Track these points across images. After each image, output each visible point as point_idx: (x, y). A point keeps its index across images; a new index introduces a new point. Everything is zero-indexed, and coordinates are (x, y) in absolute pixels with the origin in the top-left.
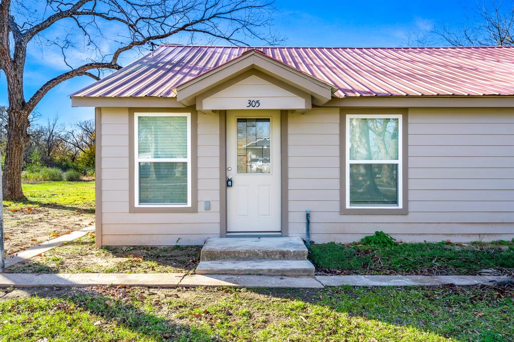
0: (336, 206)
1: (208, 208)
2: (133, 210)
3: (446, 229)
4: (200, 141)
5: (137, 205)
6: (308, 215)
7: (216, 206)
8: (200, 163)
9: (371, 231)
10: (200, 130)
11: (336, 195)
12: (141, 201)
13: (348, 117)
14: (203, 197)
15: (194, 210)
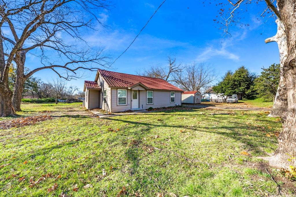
0: (146, 104)
1: (129, 105)
2: (117, 106)
3: (157, 106)
4: (128, 94)
5: (118, 105)
6: (142, 105)
7: (130, 104)
8: (128, 98)
9: (150, 107)
10: (128, 92)
11: (146, 102)
12: (119, 104)
13: (147, 91)
14: (128, 103)
15: (127, 105)
